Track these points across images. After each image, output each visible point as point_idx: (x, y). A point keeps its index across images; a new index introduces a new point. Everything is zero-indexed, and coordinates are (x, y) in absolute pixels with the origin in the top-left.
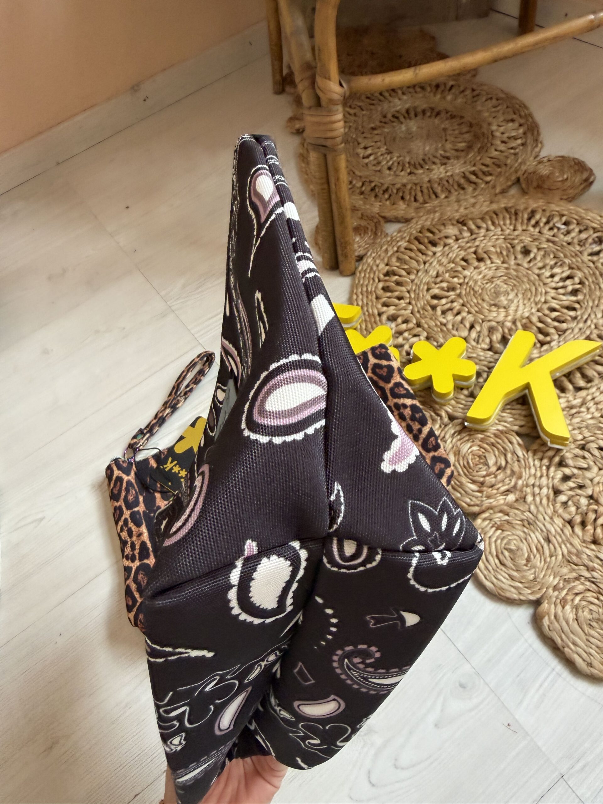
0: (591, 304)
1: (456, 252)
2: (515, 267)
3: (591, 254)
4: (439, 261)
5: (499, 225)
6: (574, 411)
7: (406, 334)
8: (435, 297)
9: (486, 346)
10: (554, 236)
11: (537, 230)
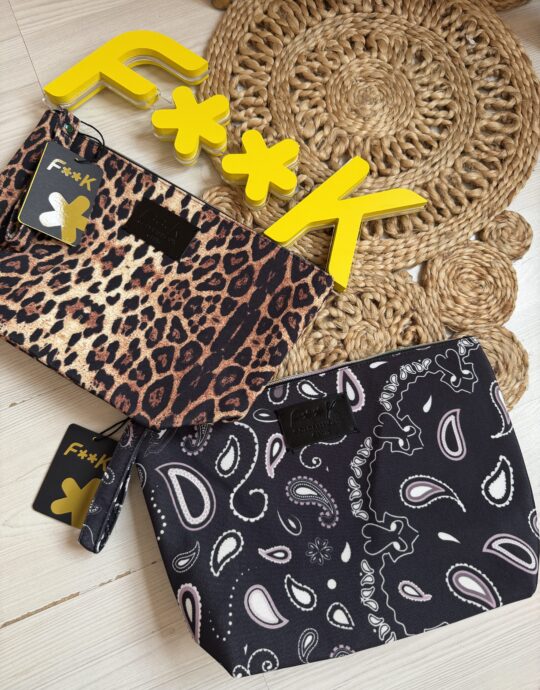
0: (449, 147)
1: (347, 28)
2: (397, 72)
3: (482, 89)
4: (324, 31)
5: (409, 10)
6: (371, 257)
7: (251, 110)
8: (300, 76)
9: (324, 155)
10: (457, 50)
11: (445, 34)
